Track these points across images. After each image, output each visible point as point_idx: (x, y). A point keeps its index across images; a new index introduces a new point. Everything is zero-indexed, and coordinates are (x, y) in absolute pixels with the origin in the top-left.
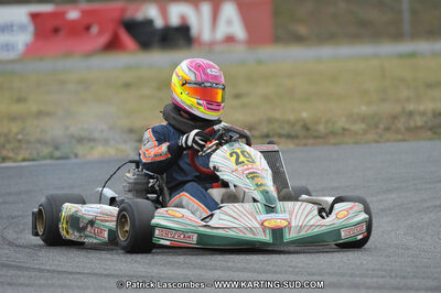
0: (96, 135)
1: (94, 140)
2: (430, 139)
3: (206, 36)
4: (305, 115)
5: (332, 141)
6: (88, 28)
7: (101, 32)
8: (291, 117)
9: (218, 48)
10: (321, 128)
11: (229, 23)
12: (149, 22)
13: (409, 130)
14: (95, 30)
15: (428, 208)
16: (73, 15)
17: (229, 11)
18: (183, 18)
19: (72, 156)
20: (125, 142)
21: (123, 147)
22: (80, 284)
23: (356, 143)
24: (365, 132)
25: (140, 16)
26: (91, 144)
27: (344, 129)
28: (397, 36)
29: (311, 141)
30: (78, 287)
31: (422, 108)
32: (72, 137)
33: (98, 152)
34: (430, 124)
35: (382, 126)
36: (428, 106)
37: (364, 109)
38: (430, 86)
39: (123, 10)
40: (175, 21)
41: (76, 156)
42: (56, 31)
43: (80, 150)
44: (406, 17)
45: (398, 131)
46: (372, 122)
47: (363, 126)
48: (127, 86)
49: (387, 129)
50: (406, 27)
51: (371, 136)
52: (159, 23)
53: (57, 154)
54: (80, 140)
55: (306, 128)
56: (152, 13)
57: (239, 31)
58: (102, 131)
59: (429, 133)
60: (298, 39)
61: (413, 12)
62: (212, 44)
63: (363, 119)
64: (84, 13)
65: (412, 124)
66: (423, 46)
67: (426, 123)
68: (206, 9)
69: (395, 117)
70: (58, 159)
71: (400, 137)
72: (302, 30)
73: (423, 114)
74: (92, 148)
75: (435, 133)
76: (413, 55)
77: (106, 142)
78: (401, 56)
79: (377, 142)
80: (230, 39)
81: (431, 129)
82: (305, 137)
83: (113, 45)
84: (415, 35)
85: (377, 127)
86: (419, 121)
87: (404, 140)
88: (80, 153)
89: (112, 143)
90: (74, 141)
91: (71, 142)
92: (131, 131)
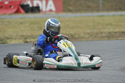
0: (13, 37)
1: (12, 38)
2: (107, 40)
3: (44, 10)
4: (72, 32)
5: (79, 40)
6: (11, 7)
7: (14, 8)
8: (68, 33)
9: (47, 13)
10: (76, 36)
11: (51, 6)
12: (28, 5)
13: (101, 37)
14: (12, 7)
15: (106, 59)
16: (6, 3)
17: (51, 3)
18: (37, 4)
19: (6, 43)
20: (21, 39)
21: (20, 41)
22: (8, 79)
23: (86, 41)
24: (89, 38)
25: (25, 4)
26: (11, 39)
27: (83, 37)
28: (98, 11)
29: (73, 40)
31: (105, 31)
32: (6, 37)
33: (13, 42)
34: (107, 36)
35: (93, 36)
36: (107, 30)
37: (89, 31)
38: (107, 25)
39: (21, 2)
40: (35, 5)
41: (7, 43)
42: (2, 7)
43: (8, 41)
44: (101, 5)
45: (98, 38)
46: (91, 35)
47: (88, 36)
49: (95, 37)
50: (101, 8)
51: (91, 39)
52: (31, 6)
53: (1, 42)
54: (8, 38)
55: (72, 36)
56: (29, 3)
57: (53, 8)
58: (14, 36)
59: (107, 38)
60: (70, 11)
61: (103, 4)
63: (88, 34)
64: (9, 2)
65: (102, 36)
66: (105, 13)
68: (44, 2)
69: (97, 34)
70: (2, 44)
71: (99, 39)
72: (71, 8)
73: (105, 33)
74: (11, 41)
75: (109, 38)
76: (103, 16)
77: (15, 39)
78: (99, 16)
79: (92, 40)
80: (51, 11)
81: (108, 37)
82: (72, 39)
83: (18, 12)
84: (103, 10)
86: (104, 35)
87: (100, 40)
88: (8, 42)
89: (17, 39)
90: (6, 39)
91: (5, 39)
92: (22, 36)
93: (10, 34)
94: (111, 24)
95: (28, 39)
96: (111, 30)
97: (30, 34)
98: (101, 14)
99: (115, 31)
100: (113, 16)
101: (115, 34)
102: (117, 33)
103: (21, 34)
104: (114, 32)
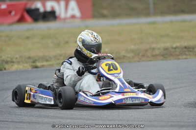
0: (14, 60)
1: (13, 62)
2: (163, 60)
3: (63, 15)
4: (107, 50)
5: (119, 61)
6: (10, 12)
7: (16, 14)
9: (68, 21)
10: (114, 55)
11: (73, 9)
12: (37, 10)
13: (153, 56)
14: (13, 13)
16: (4, 7)
17: (73, 5)
18: (52, 7)
19: (3, 69)
20: (27, 63)
21: (26, 65)
22: (7, 126)
23: (130, 62)
24: (133, 57)
25: (33, 7)
26: (12, 64)
27: (124, 56)
28: (148, 15)
30: (6, 127)
31: (159, 46)
32: (3, 61)
33: (15, 67)
34: (162, 53)
35: (141, 55)
36: (161, 45)
37: (133, 47)
38: (162, 36)
39: (26, 4)
40: (49, 9)
41: (5, 69)
43: (7, 66)
44: (151, 6)
45: (148, 57)
46: (136, 53)
47: (133, 55)
48: (28, 38)
49: (143, 56)
50: (152, 10)
51: (136, 59)
52: (42, 10)
54: (7, 62)
56: (39, 5)
57: (77, 13)
58: (17, 58)
59: (162, 57)
60: (103, 16)
61: (154, 4)
62: (65, 19)
63: (133, 51)
64: (8, 6)
65: (154, 54)
66: (159, 19)
67: (160, 53)
68: (63, 4)
69: (147, 51)
71: (149, 59)
72: (105, 12)
73: (159, 49)
74: (12, 66)
75: (164, 57)
76: (154, 23)
77: (18, 63)
78: (150, 23)
79: (139, 61)
80: (73, 17)
81: (163, 55)
83: (21, 20)
84: (155, 14)
85: (138, 55)
86: (157, 52)
87: (150, 61)
88: (7, 68)
89: (21, 63)
90: (4, 63)
91: (2, 63)
92: (29, 58)
93: (9, 56)
94: (168, 36)
95: (39, 62)
96: (168, 45)
97: (41, 54)
98: (151, 19)
99: (174, 46)
100: (171, 22)
101: (174, 50)
102: (177, 50)
103: (27, 54)
104: (173, 48)
